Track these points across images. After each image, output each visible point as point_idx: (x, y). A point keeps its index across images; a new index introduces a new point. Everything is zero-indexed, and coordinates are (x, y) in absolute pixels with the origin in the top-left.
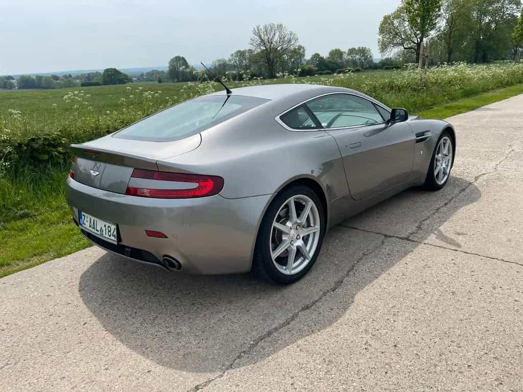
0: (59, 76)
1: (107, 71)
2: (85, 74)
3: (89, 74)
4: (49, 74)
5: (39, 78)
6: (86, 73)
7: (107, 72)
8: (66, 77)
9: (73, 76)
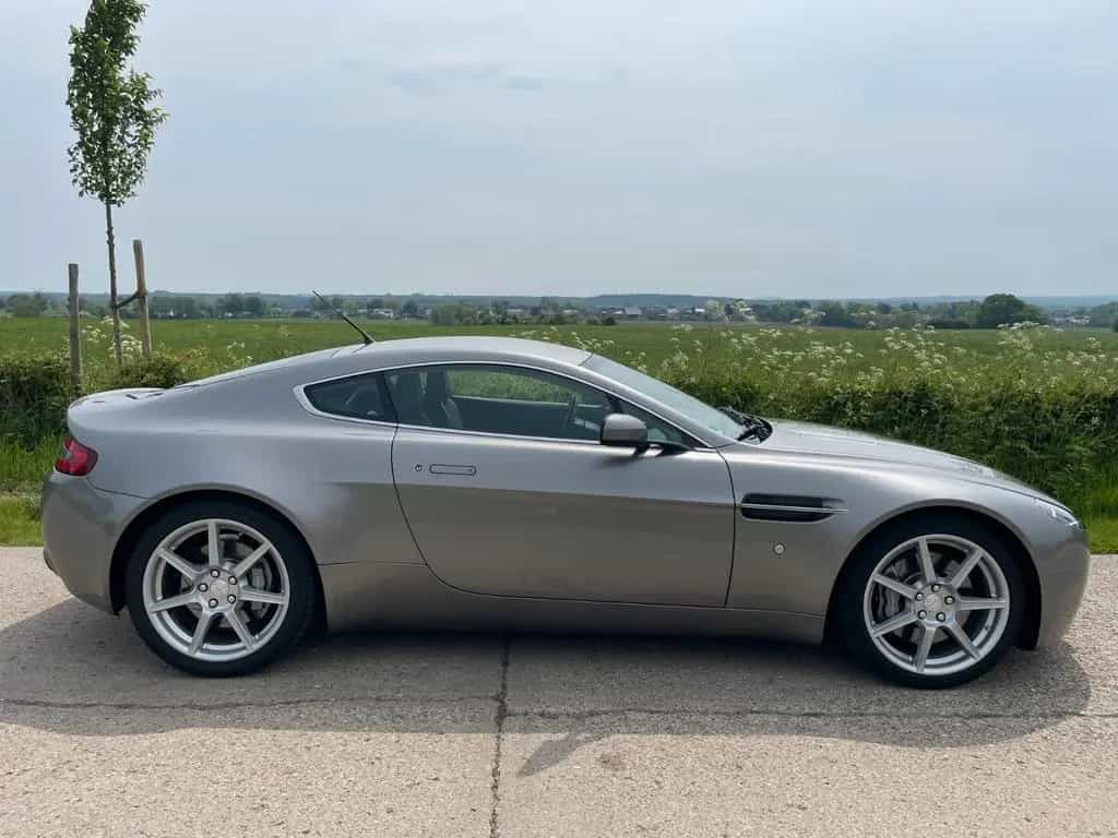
0: (892, 305)
1: (992, 299)
2: (946, 304)
3: (954, 305)
4: (873, 300)
5: (855, 306)
6: (949, 301)
7: (992, 302)
8: (905, 307)
9: (921, 307)
